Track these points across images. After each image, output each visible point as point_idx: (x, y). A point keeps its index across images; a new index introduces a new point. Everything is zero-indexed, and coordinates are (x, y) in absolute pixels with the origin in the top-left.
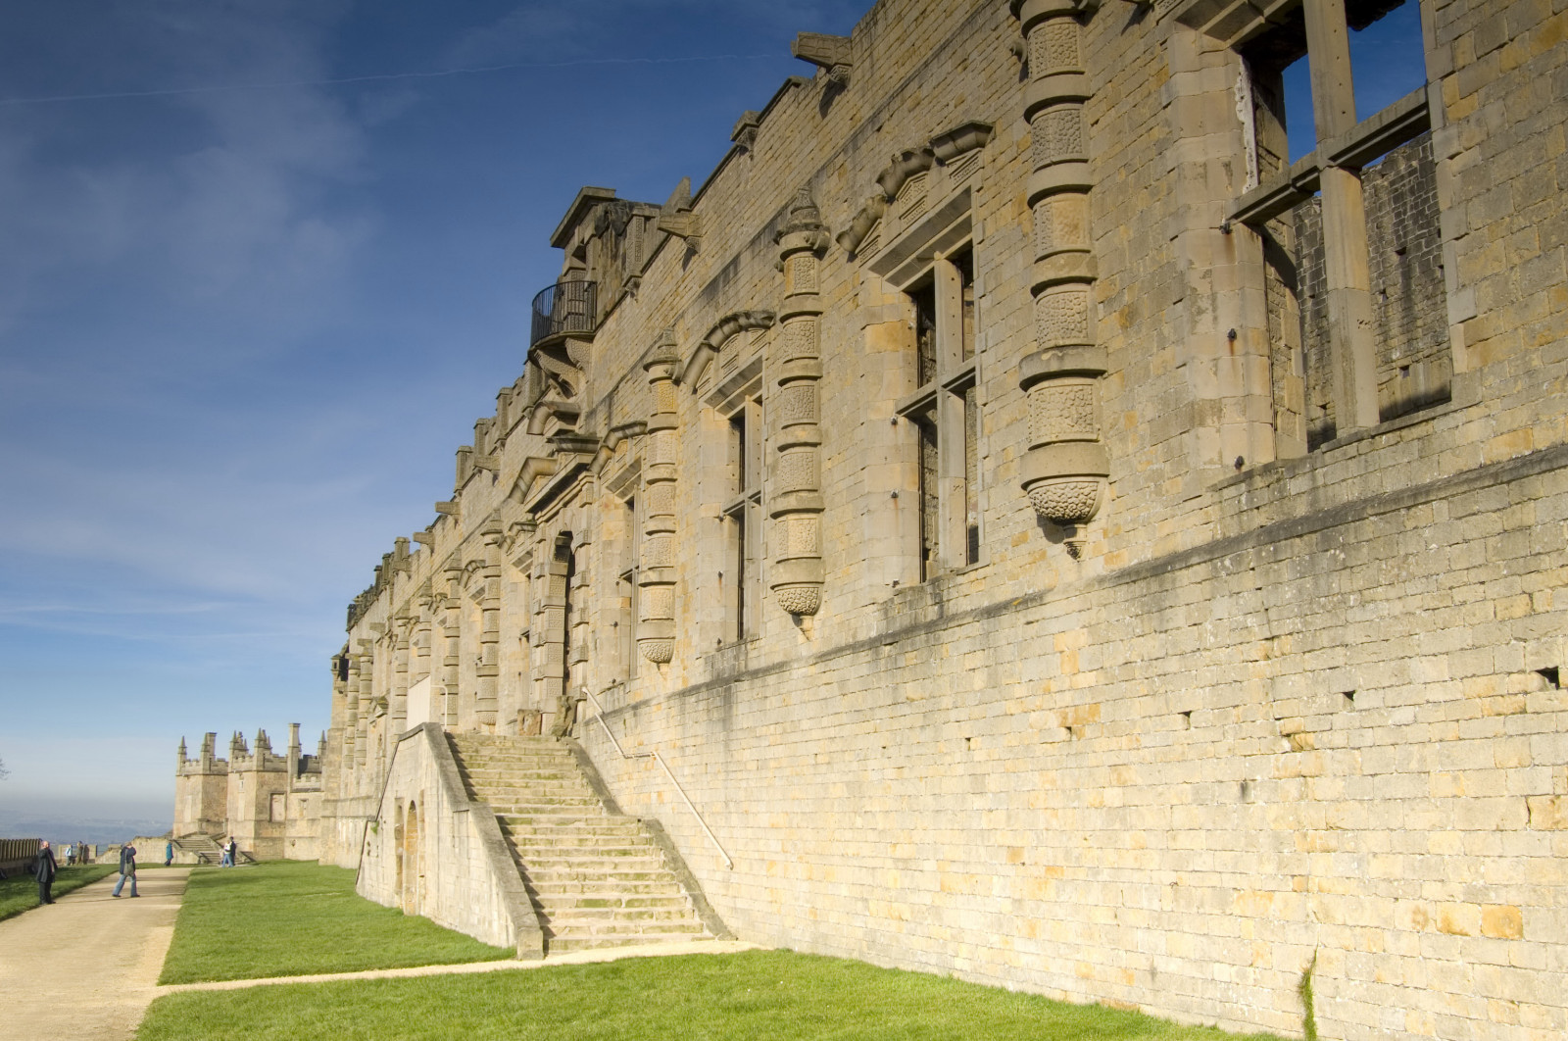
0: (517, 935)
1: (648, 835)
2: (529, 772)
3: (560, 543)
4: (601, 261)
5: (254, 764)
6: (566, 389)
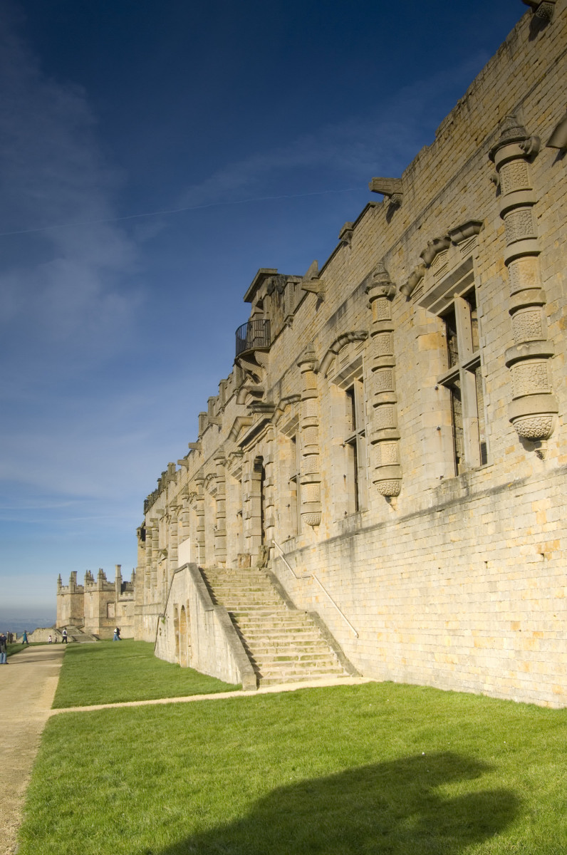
0: (242, 677)
1: (311, 620)
2: (245, 588)
3: (256, 462)
4: (272, 308)
5: (97, 587)
6: (256, 378)
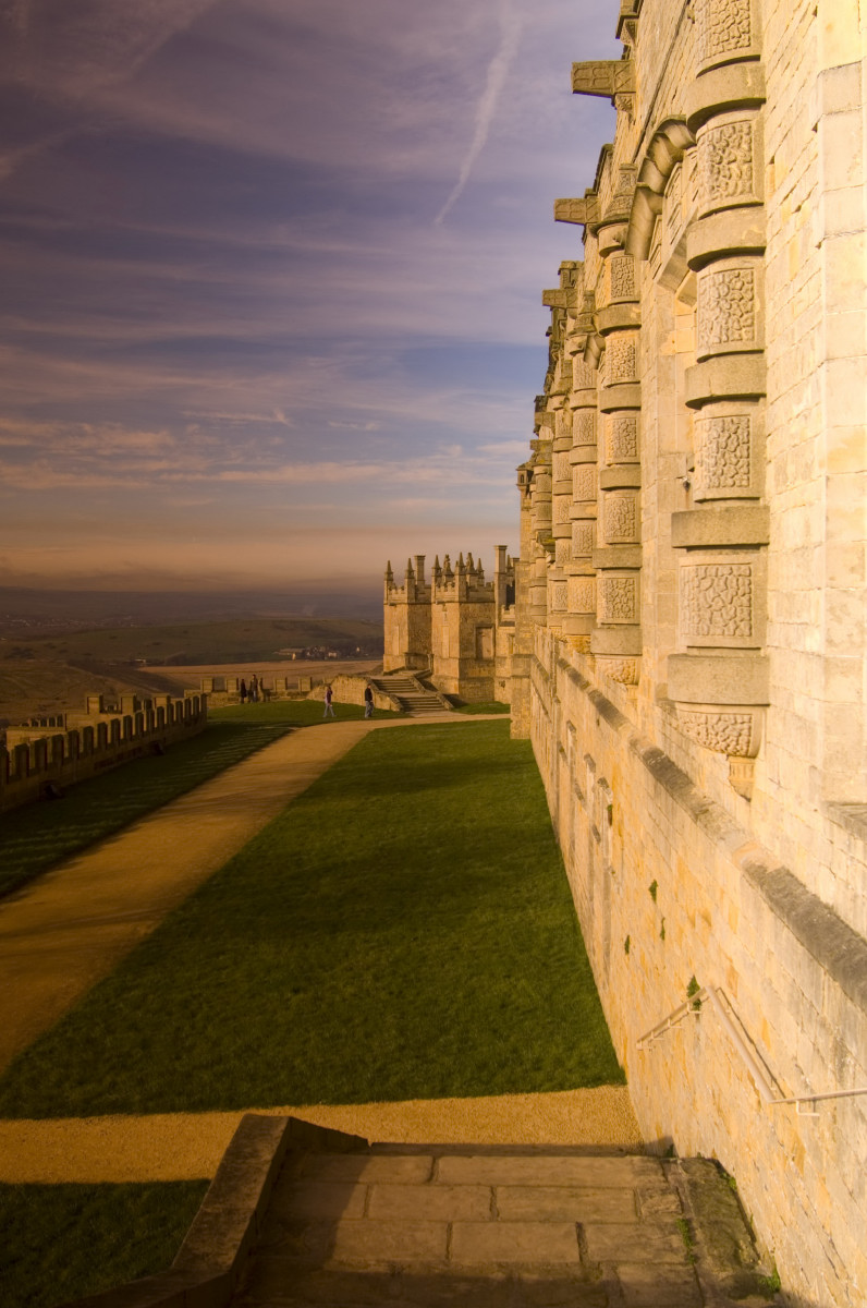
5: (456, 593)
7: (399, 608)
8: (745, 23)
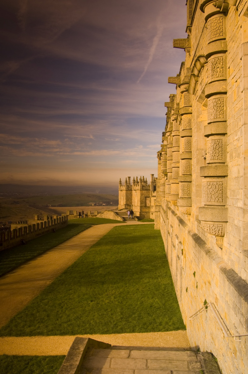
5: (139, 187)
7: (123, 191)
8: (221, 29)
